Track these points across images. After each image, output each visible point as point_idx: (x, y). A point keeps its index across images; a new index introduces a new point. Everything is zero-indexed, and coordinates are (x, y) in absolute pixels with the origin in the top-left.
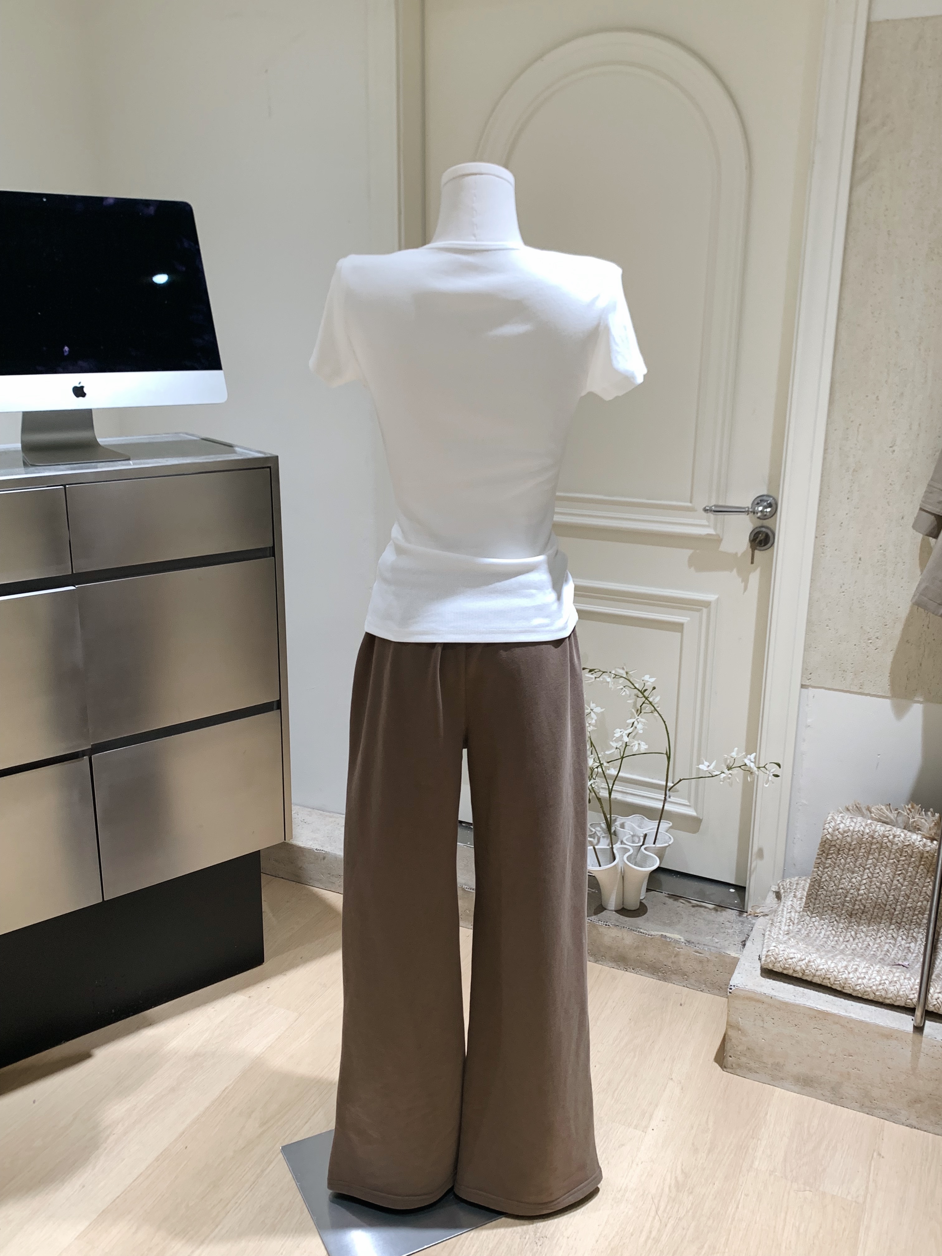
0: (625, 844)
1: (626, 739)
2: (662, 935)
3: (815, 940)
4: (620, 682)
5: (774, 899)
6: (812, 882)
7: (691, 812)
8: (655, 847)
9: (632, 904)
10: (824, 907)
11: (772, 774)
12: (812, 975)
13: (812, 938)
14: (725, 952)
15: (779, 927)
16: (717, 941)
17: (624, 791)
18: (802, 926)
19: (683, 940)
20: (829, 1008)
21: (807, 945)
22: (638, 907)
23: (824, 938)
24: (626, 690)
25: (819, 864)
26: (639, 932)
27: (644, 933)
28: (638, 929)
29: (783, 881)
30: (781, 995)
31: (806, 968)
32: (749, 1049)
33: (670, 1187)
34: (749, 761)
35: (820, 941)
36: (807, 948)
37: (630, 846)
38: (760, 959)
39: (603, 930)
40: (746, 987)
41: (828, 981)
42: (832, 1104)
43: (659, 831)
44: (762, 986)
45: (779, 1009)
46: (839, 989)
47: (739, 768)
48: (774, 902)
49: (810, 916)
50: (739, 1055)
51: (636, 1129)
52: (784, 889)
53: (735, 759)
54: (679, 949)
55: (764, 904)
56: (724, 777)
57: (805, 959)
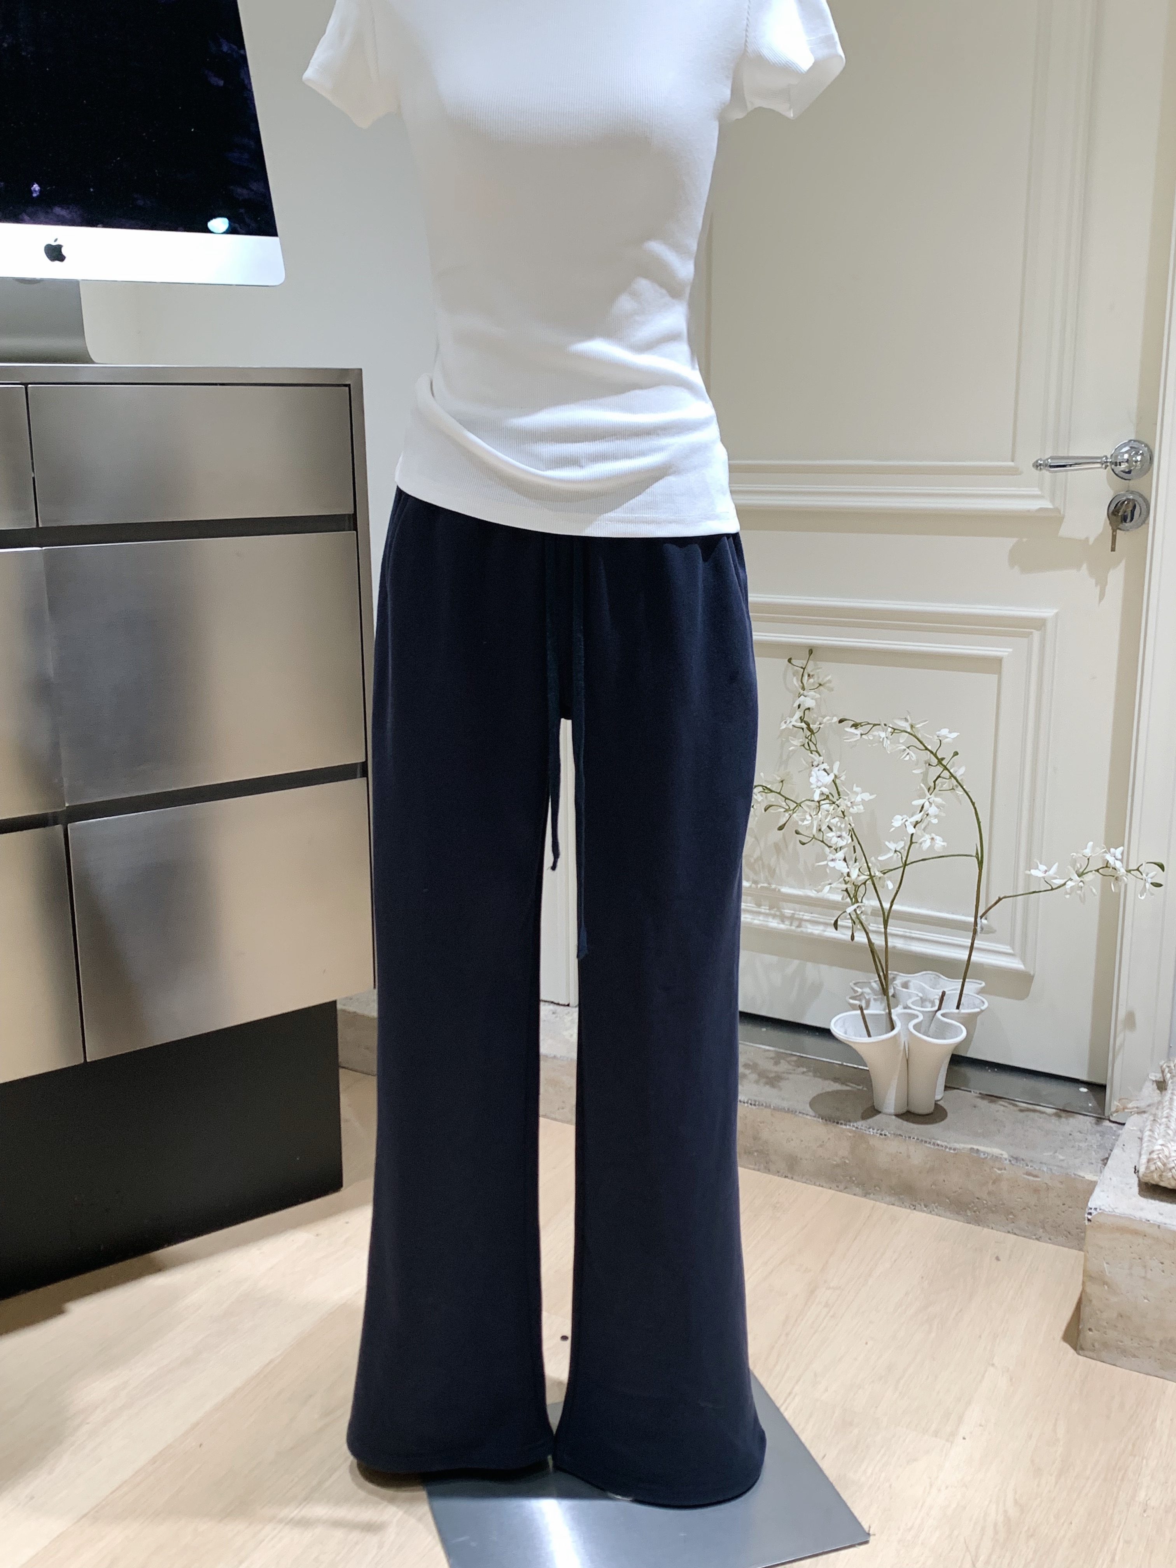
0: (910, 1008)
1: (911, 830)
2: (972, 1149)
4: (901, 741)
5: (1154, 1090)
7: (1016, 964)
8: (958, 1013)
9: (923, 1106)
11: (1151, 882)
14: (1076, 1173)
15: (1166, 1124)
16: (1061, 1157)
17: (908, 934)
19: (1005, 1155)
22: (931, 1111)
24: (911, 753)
26: (934, 1144)
27: (942, 1146)
28: (933, 1141)
29: (1169, 1061)
32: (1121, 1316)
33: (995, 1525)
34: (1113, 859)
37: (917, 1011)
38: (1136, 1171)
39: (876, 1142)
40: (1115, 1211)
43: (964, 992)
44: (1142, 1209)
47: (1097, 872)
48: (1155, 1094)
50: (1105, 1327)
51: (936, 1436)
52: (1171, 1073)
53: (1088, 859)
54: (999, 1172)
55: (1138, 1097)
56: (1072, 887)
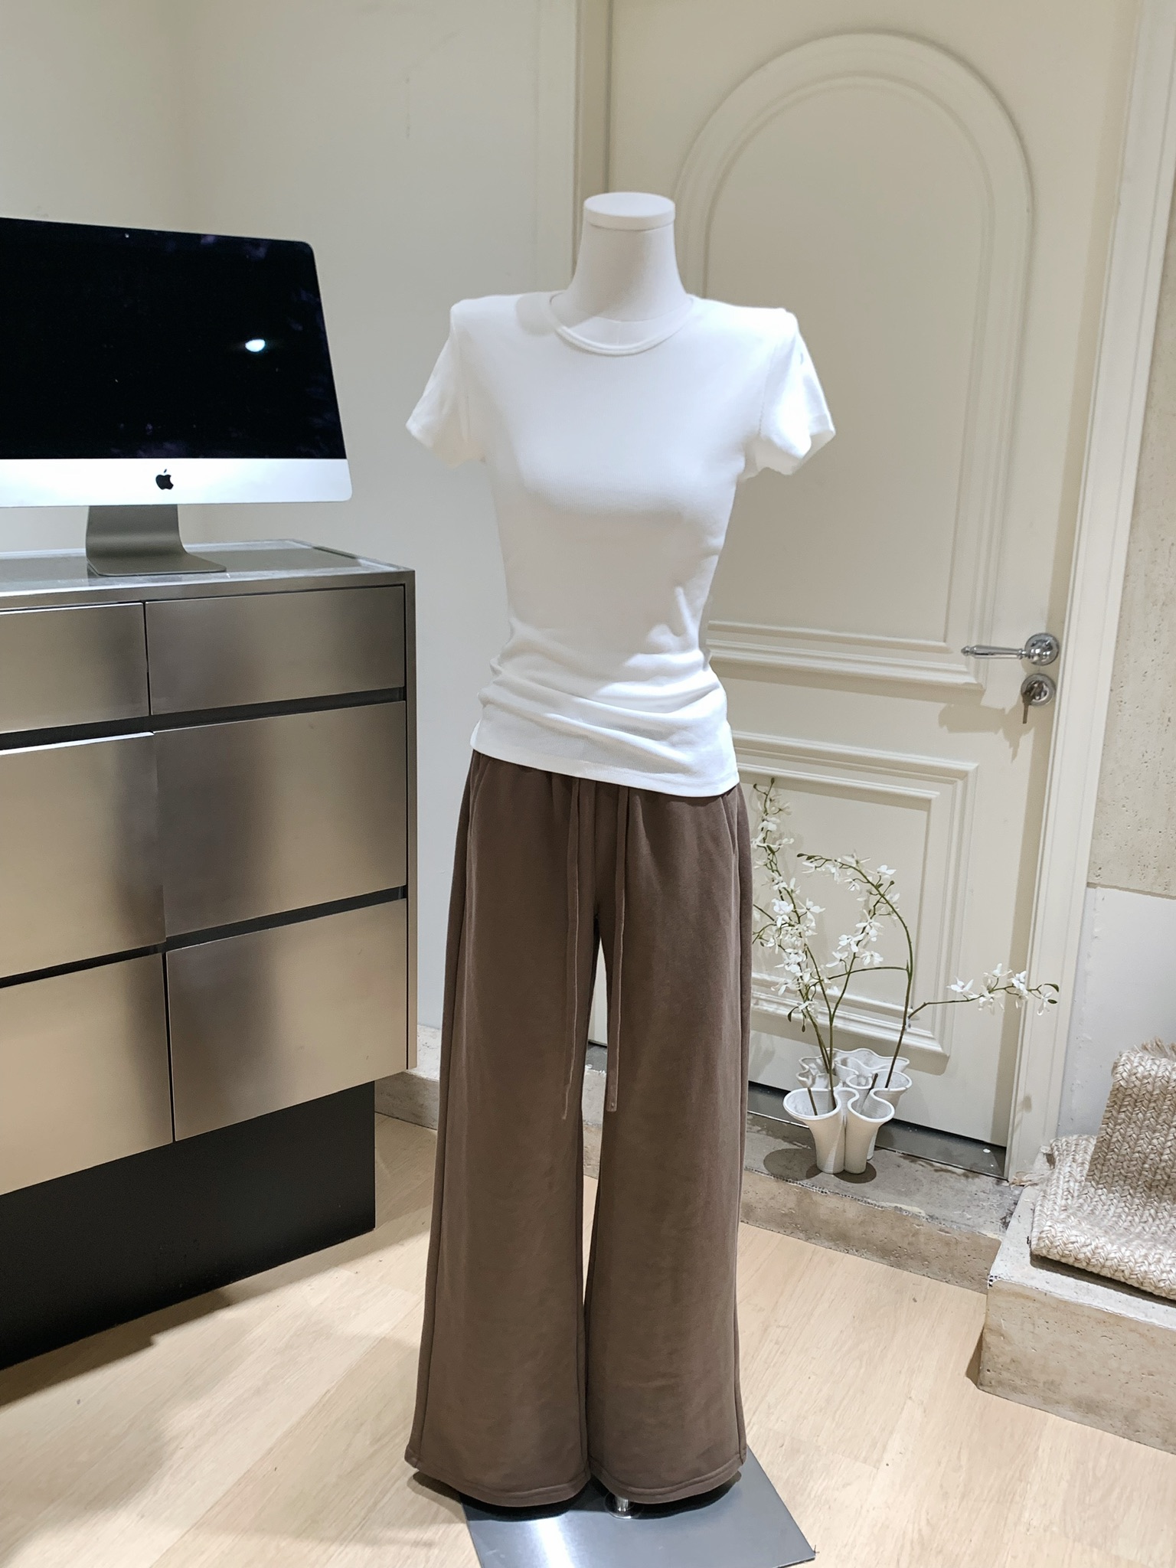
0: (849, 1086)
1: (855, 949)
2: (896, 1207)
3: (1102, 1220)
4: (848, 874)
5: (1045, 1164)
6: (1098, 1143)
7: (936, 1047)
8: (888, 1091)
9: (857, 1167)
10: (1114, 1176)
11: (1047, 999)
12: (1099, 1264)
13: (1097, 1216)
14: (980, 1231)
15: (1054, 1200)
16: (970, 1217)
17: (847, 1016)
18: (1084, 1200)
19: (923, 1214)
20: (1123, 1310)
21: (1092, 1225)
22: (863, 1171)
23: (1114, 1216)
24: (856, 884)
25: (1108, 1118)
26: (865, 1202)
27: (871, 1204)
28: (865, 1199)
29: (1058, 1139)
30: (1059, 1291)
31: (1092, 1256)
32: (1014, 1361)
33: (912, 1542)
34: (1018, 981)
35: (1109, 1220)
36: (1092, 1230)
37: (855, 1089)
38: (1029, 1242)
39: (818, 1198)
40: (1012, 1279)
41: (1121, 1274)
42: (1124, 1438)
43: (894, 1071)
44: (1033, 1278)
45: (1055, 1309)
46: (1136, 1285)
47: (1004, 990)
48: (1045, 1167)
49: (1096, 1187)
50: (1001, 1369)
51: (865, 1463)
52: (1059, 1151)
53: (997, 979)
54: (918, 1227)
55: (1031, 1169)
56: (984, 1002)
57: (1091, 1244)
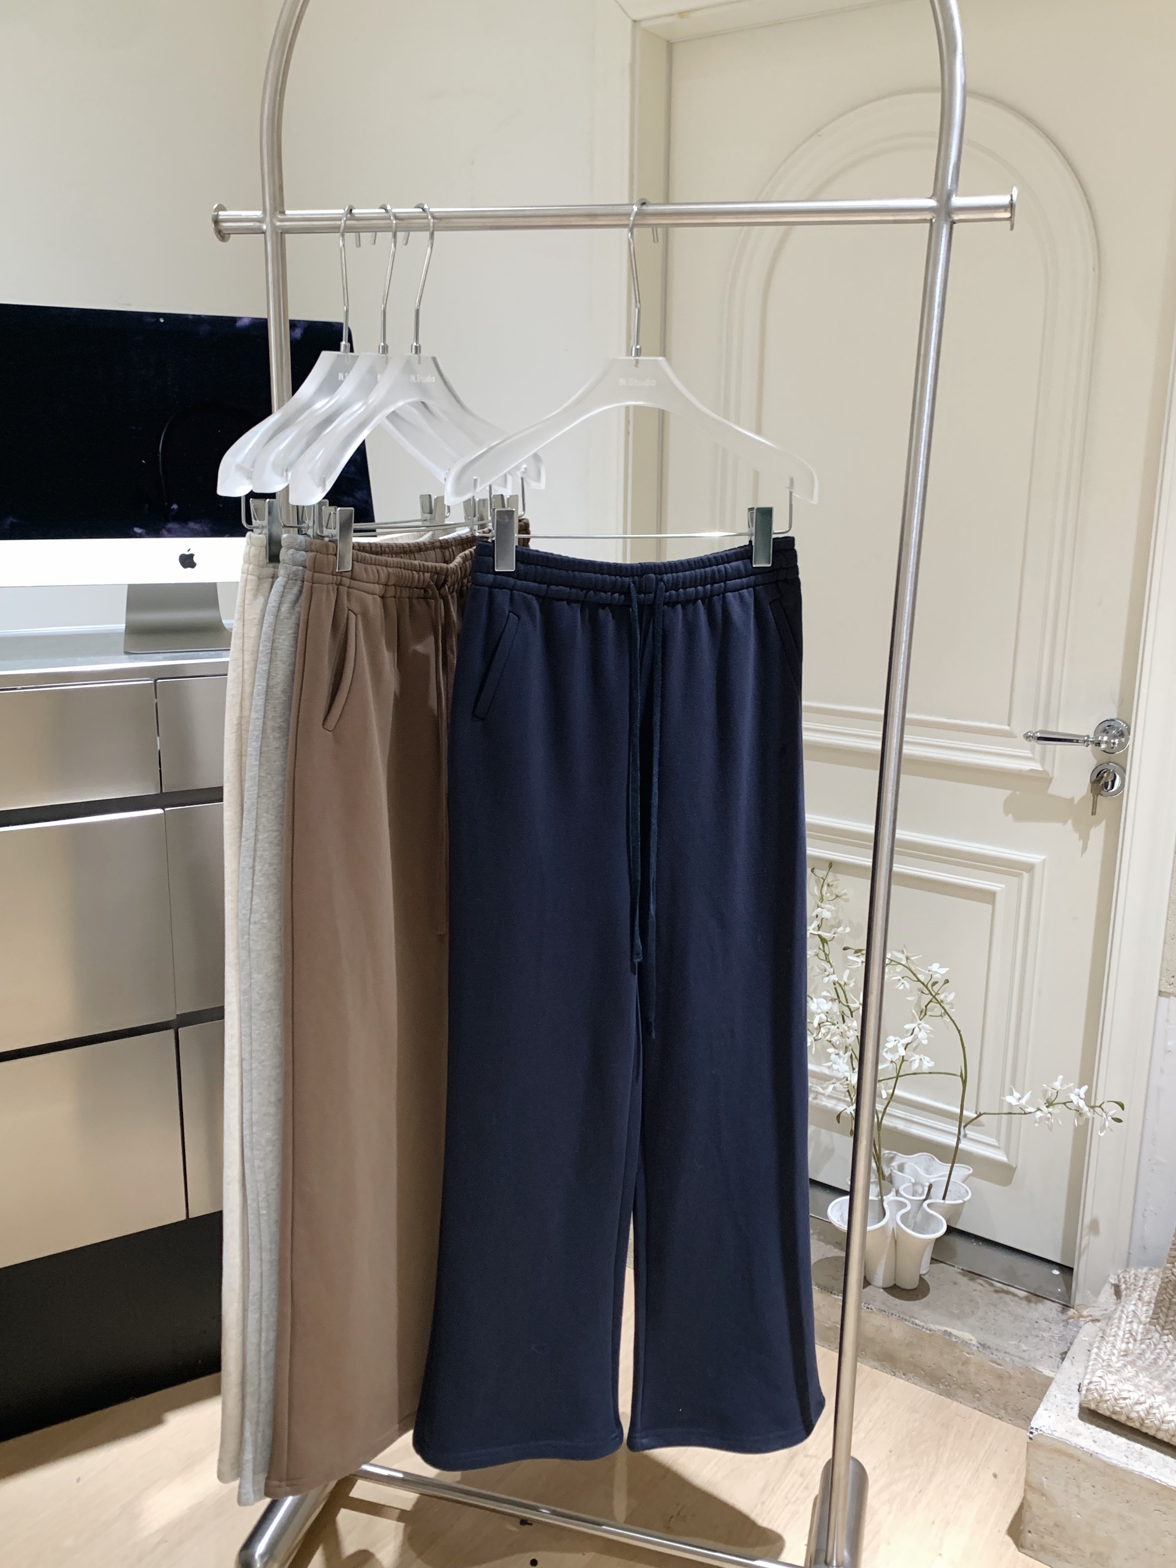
0: (901, 1196)
1: (902, 1052)
2: (946, 1331)
3: (1165, 1371)
4: (898, 970)
5: (1111, 1295)
6: (1162, 1283)
7: (1001, 1156)
8: (944, 1204)
9: (909, 1282)
11: (1112, 1118)
12: (1154, 1425)
13: (1160, 1366)
14: (1034, 1366)
15: (1113, 1343)
16: (1025, 1348)
17: (908, 1118)
18: (1147, 1346)
19: (974, 1342)
21: (1151, 1378)
22: (916, 1286)
24: (905, 982)
26: (913, 1323)
27: (920, 1326)
28: (913, 1319)
29: (1126, 1271)
30: (1107, 1453)
31: (1146, 1416)
32: (1057, 1525)
34: (1078, 1096)
36: (1150, 1383)
37: (908, 1199)
38: (1079, 1391)
40: (1054, 1433)
43: (951, 1179)
44: (1078, 1435)
45: (1103, 1473)
47: (1063, 1105)
48: (1111, 1301)
49: (1160, 1331)
50: (1042, 1532)
52: (1126, 1284)
53: (1057, 1092)
54: (968, 1356)
55: (1095, 1302)
56: (1040, 1117)
57: (1145, 1402)
